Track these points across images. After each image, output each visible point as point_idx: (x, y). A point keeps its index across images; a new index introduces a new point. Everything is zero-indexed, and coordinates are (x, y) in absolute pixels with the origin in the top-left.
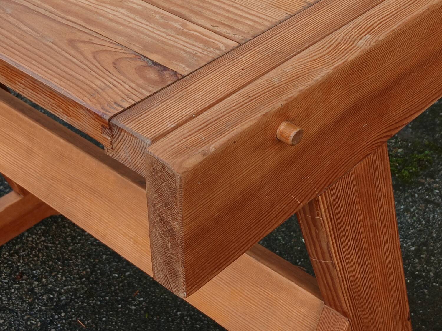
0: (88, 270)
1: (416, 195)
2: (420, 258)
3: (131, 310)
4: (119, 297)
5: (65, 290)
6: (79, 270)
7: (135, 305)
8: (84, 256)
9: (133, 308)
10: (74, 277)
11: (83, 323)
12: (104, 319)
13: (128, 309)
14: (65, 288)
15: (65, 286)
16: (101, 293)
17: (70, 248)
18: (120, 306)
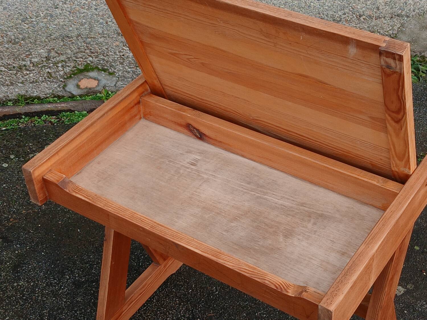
0: (177, 300)
3: (218, 294)
4: (205, 295)
5: (182, 313)
6: (174, 303)
7: (216, 291)
8: (166, 298)
9: (217, 293)
10: (178, 307)
11: (210, 314)
12: (215, 306)
13: (216, 295)
14: (181, 313)
15: (180, 312)
16: (198, 300)
17: (155, 301)
18: (212, 297)
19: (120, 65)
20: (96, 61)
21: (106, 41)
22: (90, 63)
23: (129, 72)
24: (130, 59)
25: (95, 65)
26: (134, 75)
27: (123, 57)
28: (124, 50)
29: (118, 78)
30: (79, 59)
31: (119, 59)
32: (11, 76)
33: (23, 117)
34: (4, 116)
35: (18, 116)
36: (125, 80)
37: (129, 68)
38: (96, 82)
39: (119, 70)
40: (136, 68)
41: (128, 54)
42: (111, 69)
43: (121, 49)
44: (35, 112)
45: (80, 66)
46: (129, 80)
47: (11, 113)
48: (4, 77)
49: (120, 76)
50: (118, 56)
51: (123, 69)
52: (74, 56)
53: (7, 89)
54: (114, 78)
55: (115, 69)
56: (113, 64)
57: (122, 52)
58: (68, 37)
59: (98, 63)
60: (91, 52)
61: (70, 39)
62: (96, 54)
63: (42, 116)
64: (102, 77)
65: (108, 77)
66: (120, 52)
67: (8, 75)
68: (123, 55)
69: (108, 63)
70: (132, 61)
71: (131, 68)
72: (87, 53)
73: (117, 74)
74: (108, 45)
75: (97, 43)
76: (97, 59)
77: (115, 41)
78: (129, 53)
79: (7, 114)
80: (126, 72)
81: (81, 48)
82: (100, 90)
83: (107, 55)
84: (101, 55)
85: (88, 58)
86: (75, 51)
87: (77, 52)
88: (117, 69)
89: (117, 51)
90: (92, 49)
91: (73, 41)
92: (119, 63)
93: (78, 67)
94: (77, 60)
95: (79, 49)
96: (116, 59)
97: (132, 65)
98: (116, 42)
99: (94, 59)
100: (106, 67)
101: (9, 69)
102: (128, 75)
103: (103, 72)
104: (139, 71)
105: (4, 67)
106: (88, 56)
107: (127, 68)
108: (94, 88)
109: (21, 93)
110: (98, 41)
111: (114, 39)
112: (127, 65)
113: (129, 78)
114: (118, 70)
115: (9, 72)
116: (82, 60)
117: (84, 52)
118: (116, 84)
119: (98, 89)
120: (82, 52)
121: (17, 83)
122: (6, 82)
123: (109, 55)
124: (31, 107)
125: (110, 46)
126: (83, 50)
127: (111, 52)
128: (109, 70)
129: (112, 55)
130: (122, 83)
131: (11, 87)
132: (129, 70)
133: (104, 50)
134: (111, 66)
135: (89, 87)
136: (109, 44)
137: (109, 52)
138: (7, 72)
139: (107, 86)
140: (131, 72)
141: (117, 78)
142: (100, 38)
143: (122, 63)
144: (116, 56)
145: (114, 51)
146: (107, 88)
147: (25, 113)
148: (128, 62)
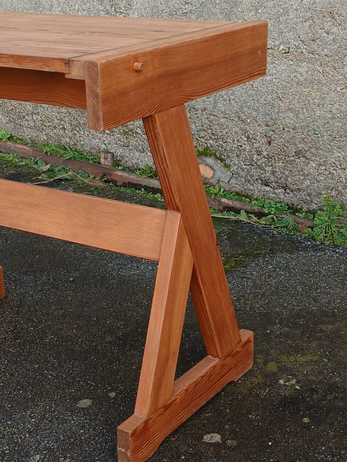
0: (12, 328)
1: (235, 275)
2: (240, 303)
4: (37, 337)
9: (48, 341)
12: (28, 347)
13: (44, 341)
16: (24, 337)
18: (38, 341)
19: (236, 158)
20: (215, 146)
21: (227, 123)
22: (209, 146)
23: (243, 170)
24: (246, 153)
25: (214, 150)
26: (248, 176)
27: (240, 148)
28: (242, 140)
29: (233, 174)
30: (201, 139)
31: (236, 149)
32: (143, 141)
33: (143, 190)
34: (129, 183)
35: (139, 187)
36: (239, 178)
37: (245, 164)
38: (212, 172)
39: (235, 164)
40: (251, 167)
41: (245, 146)
42: (228, 160)
43: (239, 138)
44: (153, 188)
45: (201, 147)
46: (243, 180)
47: (135, 183)
48: (139, 141)
49: (234, 171)
50: (236, 146)
51: (238, 164)
52: (197, 134)
53: (139, 156)
54: (229, 173)
55: (231, 161)
56: (230, 154)
57: (240, 142)
58: (194, 108)
59: (216, 149)
60: (213, 133)
61: (196, 112)
62: (216, 137)
63: (157, 193)
64: (217, 167)
65: (222, 169)
66: (238, 141)
67: (142, 139)
68: (241, 146)
69: (226, 152)
70: (248, 156)
71: (246, 165)
72: (209, 133)
73: (232, 169)
74: (228, 130)
75: (218, 123)
76: (217, 144)
77: (234, 125)
78: (247, 146)
79: (131, 182)
80: (241, 168)
81: (204, 125)
82: (214, 184)
83: (226, 142)
84: (220, 139)
85: (208, 140)
86: (199, 127)
87: (200, 130)
88: (232, 162)
89: (236, 140)
90: (214, 129)
91: (199, 115)
92: (235, 155)
93: (198, 148)
94: (199, 139)
95: (202, 126)
96: (233, 148)
97: (248, 161)
98: (235, 127)
99: (214, 142)
100: (223, 157)
101: (143, 133)
102: (242, 173)
103: (219, 161)
104: (253, 172)
105: (140, 129)
106: (209, 138)
107: (242, 164)
108: (209, 179)
109: (149, 164)
110: (220, 121)
111: (234, 123)
112: (242, 160)
113: (242, 178)
114: (233, 164)
115: (142, 136)
116: (203, 140)
117: (206, 132)
118: (230, 181)
119: (212, 181)
120: (204, 131)
121: (147, 151)
122: (139, 148)
123: (227, 141)
124: (151, 181)
125: (230, 131)
126: (206, 129)
127: (230, 138)
128: (225, 161)
129: (230, 142)
130: (235, 182)
131: (142, 154)
132: (244, 167)
133: (224, 134)
134: (228, 156)
135: (205, 176)
136: (230, 127)
137: (229, 138)
138: (141, 135)
139: (221, 180)
140: (246, 170)
141: (231, 174)
142: (222, 118)
143: (238, 156)
144: (234, 145)
145: (233, 139)
146: (221, 183)
147: (145, 186)
148: (244, 156)
